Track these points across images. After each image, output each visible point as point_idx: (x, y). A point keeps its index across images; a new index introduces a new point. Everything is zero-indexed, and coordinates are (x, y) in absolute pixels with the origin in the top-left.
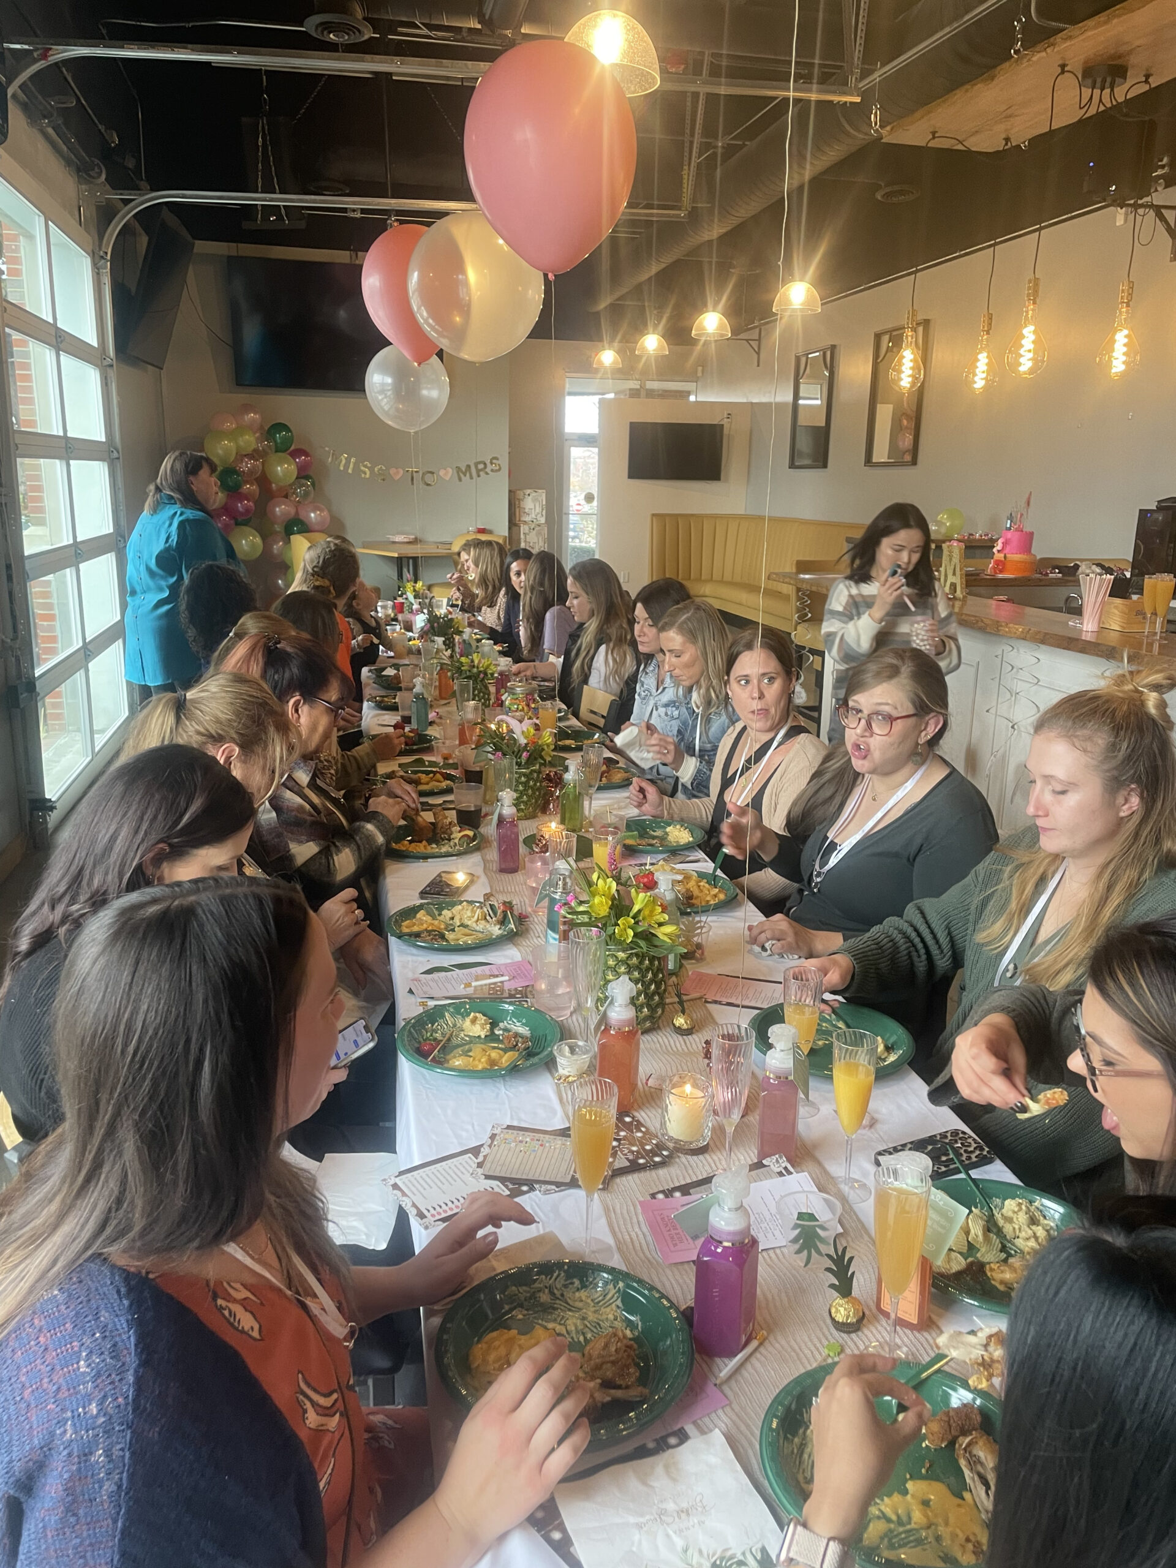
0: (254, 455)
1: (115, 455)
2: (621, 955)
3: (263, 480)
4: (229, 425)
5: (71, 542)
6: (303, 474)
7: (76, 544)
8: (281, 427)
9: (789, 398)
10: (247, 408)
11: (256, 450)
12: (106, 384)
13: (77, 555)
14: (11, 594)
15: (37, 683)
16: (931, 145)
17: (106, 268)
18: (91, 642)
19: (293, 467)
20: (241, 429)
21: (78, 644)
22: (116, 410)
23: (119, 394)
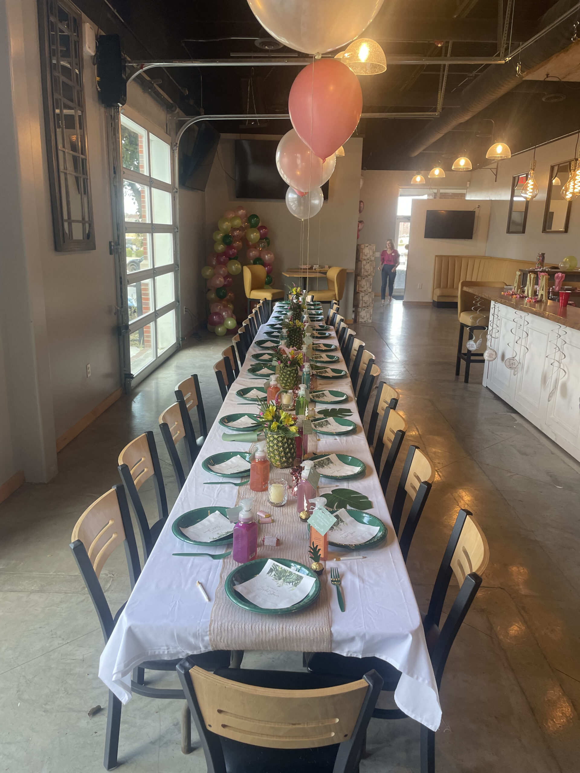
0: (241, 229)
1: (176, 230)
2: (276, 436)
3: (244, 240)
4: (231, 215)
5: (152, 268)
6: (263, 237)
7: (154, 269)
8: (255, 216)
9: (509, 198)
10: (240, 208)
11: (241, 227)
12: (174, 200)
13: (154, 273)
14: (121, 289)
15: (129, 327)
16: (546, 80)
17: (176, 150)
18: (158, 310)
19: (258, 235)
20: (237, 217)
21: (152, 311)
22: (178, 211)
23: (179, 204)
